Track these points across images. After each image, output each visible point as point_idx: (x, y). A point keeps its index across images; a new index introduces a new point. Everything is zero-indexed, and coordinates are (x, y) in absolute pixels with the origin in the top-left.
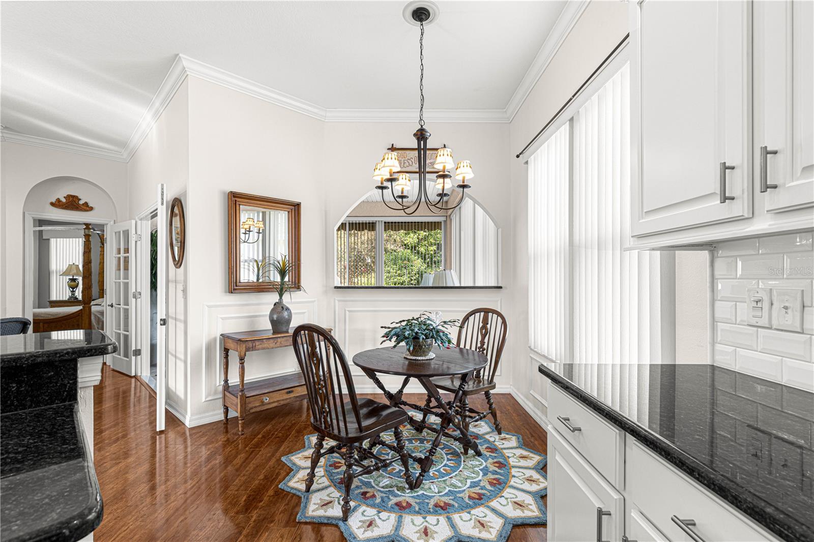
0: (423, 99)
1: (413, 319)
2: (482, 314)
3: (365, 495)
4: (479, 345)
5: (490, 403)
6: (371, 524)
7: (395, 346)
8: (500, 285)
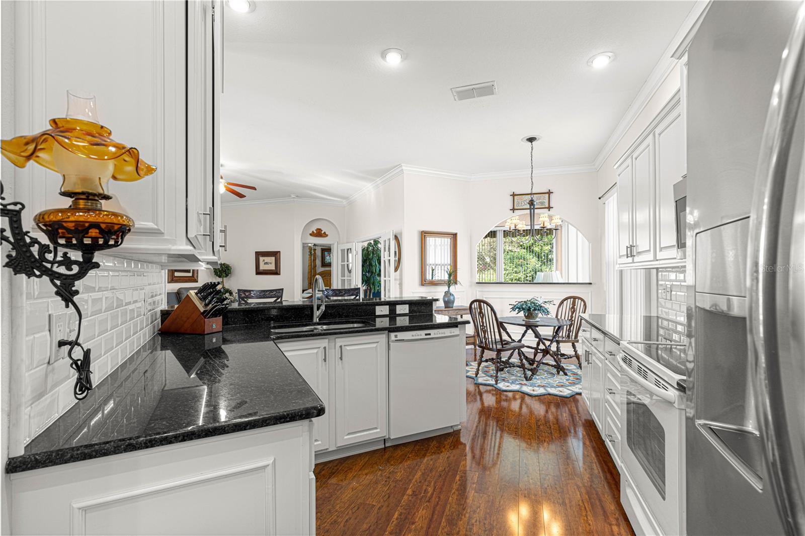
1: (528, 301)
2: (572, 299)
3: (504, 380)
4: (570, 318)
5: (576, 351)
6: (508, 386)
7: (518, 313)
8: (591, 282)
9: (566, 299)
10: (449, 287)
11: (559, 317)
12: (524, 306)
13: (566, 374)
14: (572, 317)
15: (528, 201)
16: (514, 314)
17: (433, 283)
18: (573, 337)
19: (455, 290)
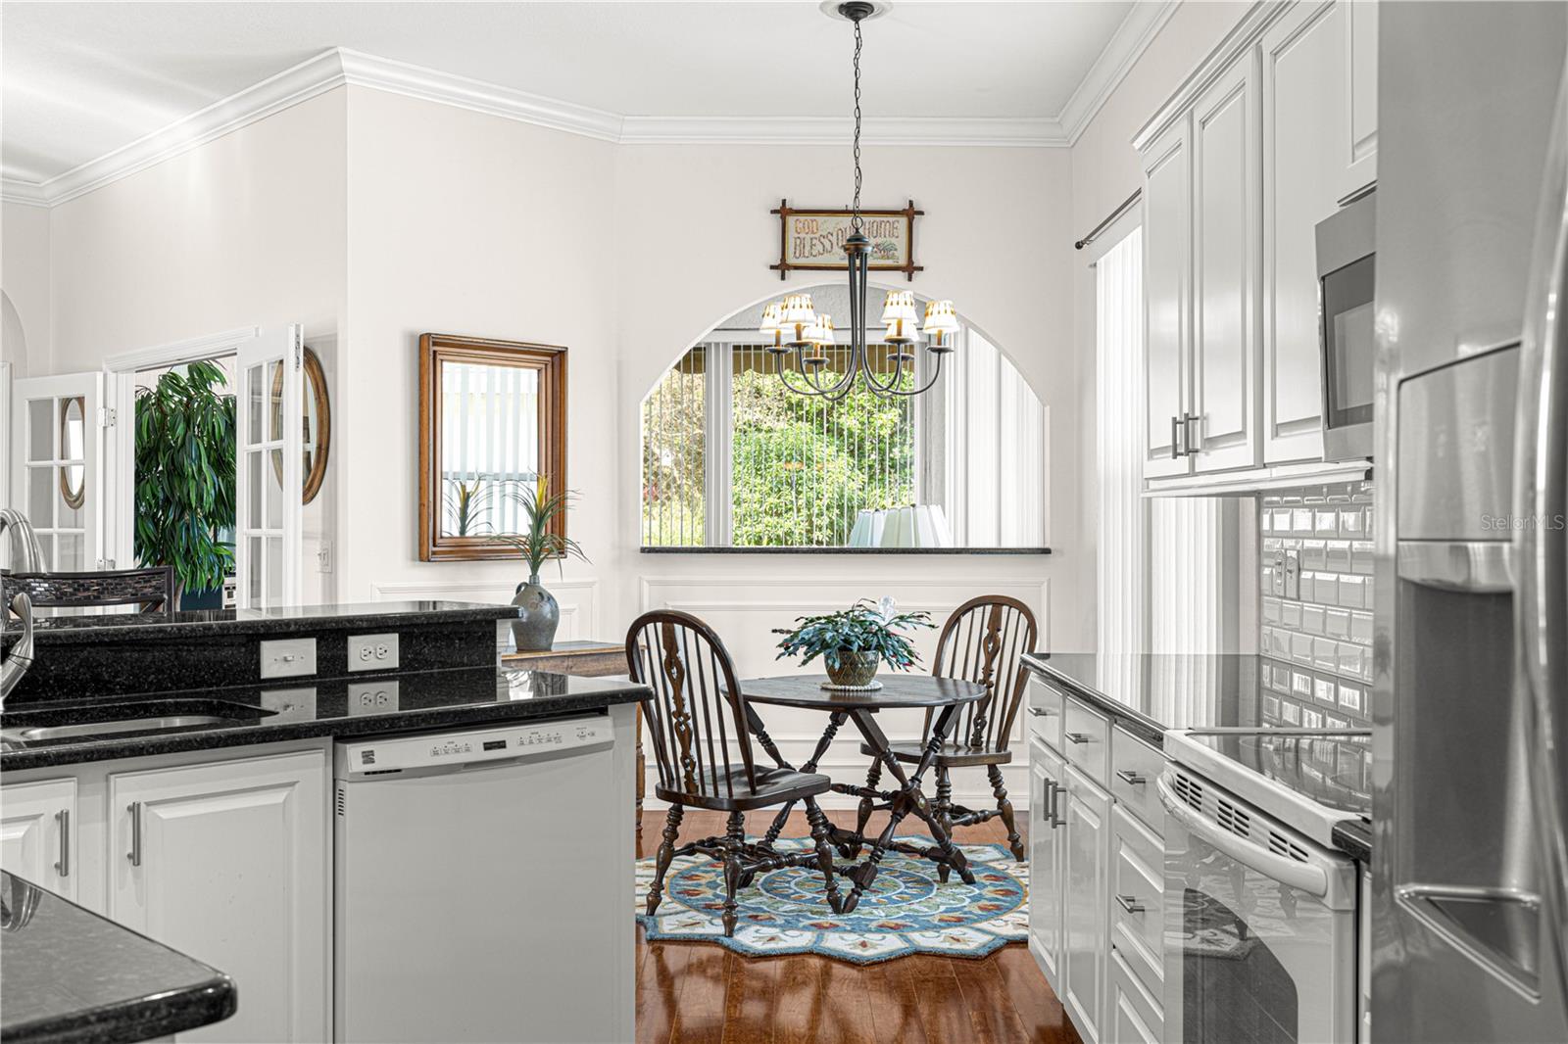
0: (859, 177)
1: (838, 615)
2: (989, 608)
3: (755, 917)
4: (980, 676)
5: (1000, 796)
6: (772, 939)
7: (804, 663)
8: (1047, 546)
9: (969, 607)
10: (535, 568)
11: (945, 674)
12: (828, 636)
13: (968, 880)
14: (988, 671)
15: (834, 239)
16: (791, 666)
17: (467, 551)
18: (993, 746)
19: (559, 581)
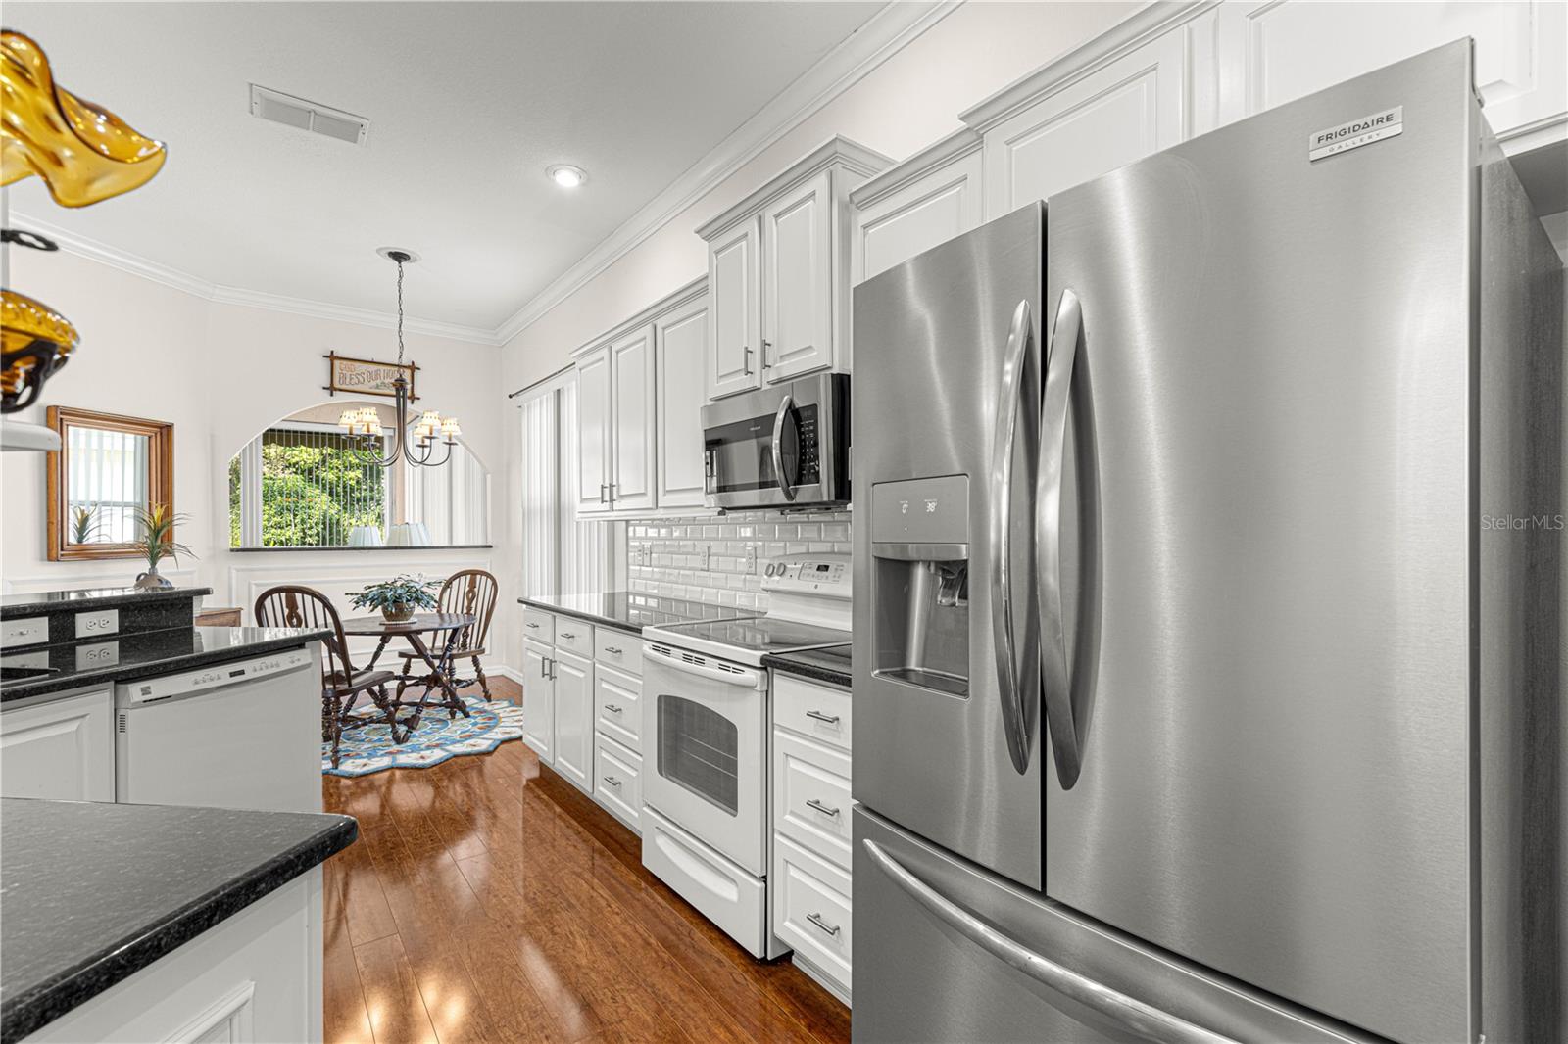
0: (402, 347)
1: (387, 583)
2: (469, 576)
3: (348, 755)
4: (465, 611)
5: (479, 670)
6: (365, 765)
7: (372, 611)
8: (489, 544)
9: (458, 576)
10: (153, 564)
11: (444, 611)
12: (384, 595)
13: (467, 715)
14: (469, 608)
15: (365, 376)
16: (364, 611)
18: (473, 646)
19: (176, 570)
